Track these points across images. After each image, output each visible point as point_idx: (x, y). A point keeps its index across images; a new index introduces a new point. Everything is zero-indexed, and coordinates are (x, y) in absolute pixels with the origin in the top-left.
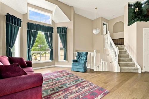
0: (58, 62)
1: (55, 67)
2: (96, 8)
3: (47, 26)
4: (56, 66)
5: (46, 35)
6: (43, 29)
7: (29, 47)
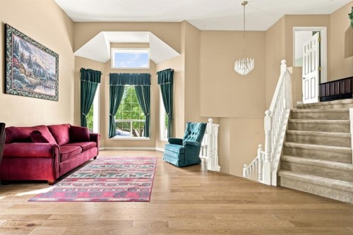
0: (160, 141)
1: (155, 151)
2: (245, 4)
3: (139, 73)
4: (157, 149)
5: (138, 89)
6: (132, 80)
7: (111, 112)
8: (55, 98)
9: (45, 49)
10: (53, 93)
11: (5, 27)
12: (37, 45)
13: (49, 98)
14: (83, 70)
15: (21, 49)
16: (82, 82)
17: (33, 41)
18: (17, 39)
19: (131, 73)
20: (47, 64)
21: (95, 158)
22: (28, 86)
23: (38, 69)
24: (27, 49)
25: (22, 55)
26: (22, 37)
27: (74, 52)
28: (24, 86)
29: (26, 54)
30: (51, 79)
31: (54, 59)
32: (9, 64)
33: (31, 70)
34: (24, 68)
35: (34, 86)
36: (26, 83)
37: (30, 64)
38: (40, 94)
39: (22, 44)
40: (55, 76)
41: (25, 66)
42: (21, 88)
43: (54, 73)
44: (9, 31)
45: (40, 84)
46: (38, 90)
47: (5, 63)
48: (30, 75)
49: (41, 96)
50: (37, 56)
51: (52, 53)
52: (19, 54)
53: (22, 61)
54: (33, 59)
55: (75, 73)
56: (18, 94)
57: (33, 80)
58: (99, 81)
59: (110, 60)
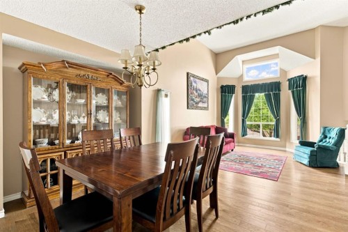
0: (291, 143)
1: (285, 151)
4: (287, 149)
5: (268, 97)
6: (261, 89)
7: (243, 116)
8: (206, 109)
9: (203, 79)
10: (205, 105)
11: (188, 74)
12: (199, 78)
14: (222, 87)
15: (193, 84)
16: (222, 95)
18: (192, 79)
20: (203, 88)
21: (232, 150)
23: (200, 92)
24: (195, 82)
26: (194, 77)
27: (217, 75)
28: (194, 104)
29: (195, 86)
30: (205, 97)
31: (207, 84)
32: (189, 93)
33: (197, 94)
34: (194, 94)
35: (198, 103)
36: (195, 102)
37: (196, 90)
40: (207, 95)
43: (207, 93)
44: (189, 76)
45: (201, 101)
46: (200, 105)
48: (197, 97)
49: (201, 108)
51: (206, 81)
54: (198, 87)
55: (217, 89)
56: (192, 109)
57: (198, 99)
58: (233, 92)
59: (242, 76)
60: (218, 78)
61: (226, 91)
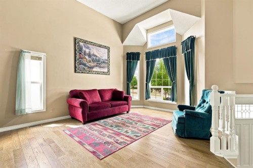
5: (166, 61)
6: (160, 54)
9: (100, 46)
10: (106, 70)
11: (75, 39)
12: (94, 44)
13: (104, 73)
14: (128, 54)
15: (84, 49)
16: (127, 61)
17: (92, 43)
18: (81, 44)
19: (160, 49)
20: (102, 54)
22: (89, 68)
23: (94, 58)
24: (88, 48)
25: (85, 51)
26: (85, 42)
27: (122, 43)
28: (86, 68)
29: (87, 51)
30: (104, 62)
31: (106, 50)
32: (78, 57)
33: (91, 59)
34: (86, 58)
35: (92, 67)
36: (87, 66)
37: (89, 55)
38: (96, 72)
39: (84, 46)
40: (107, 60)
41: (87, 57)
42: (84, 69)
43: (107, 58)
44: (77, 41)
45: (97, 66)
46: (95, 69)
47: (75, 57)
48: (90, 62)
49: (98, 73)
50: (94, 51)
51: (105, 47)
52: (83, 51)
53: (85, 55)
54: (92, 53)
56: (82, 73)
57: (92, 64)
58: (138, 59)
59: (146, 43)
60: (124, 46)
61: (131, 57)
